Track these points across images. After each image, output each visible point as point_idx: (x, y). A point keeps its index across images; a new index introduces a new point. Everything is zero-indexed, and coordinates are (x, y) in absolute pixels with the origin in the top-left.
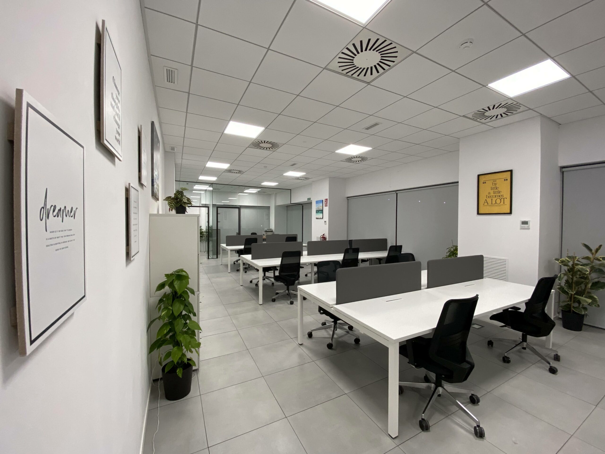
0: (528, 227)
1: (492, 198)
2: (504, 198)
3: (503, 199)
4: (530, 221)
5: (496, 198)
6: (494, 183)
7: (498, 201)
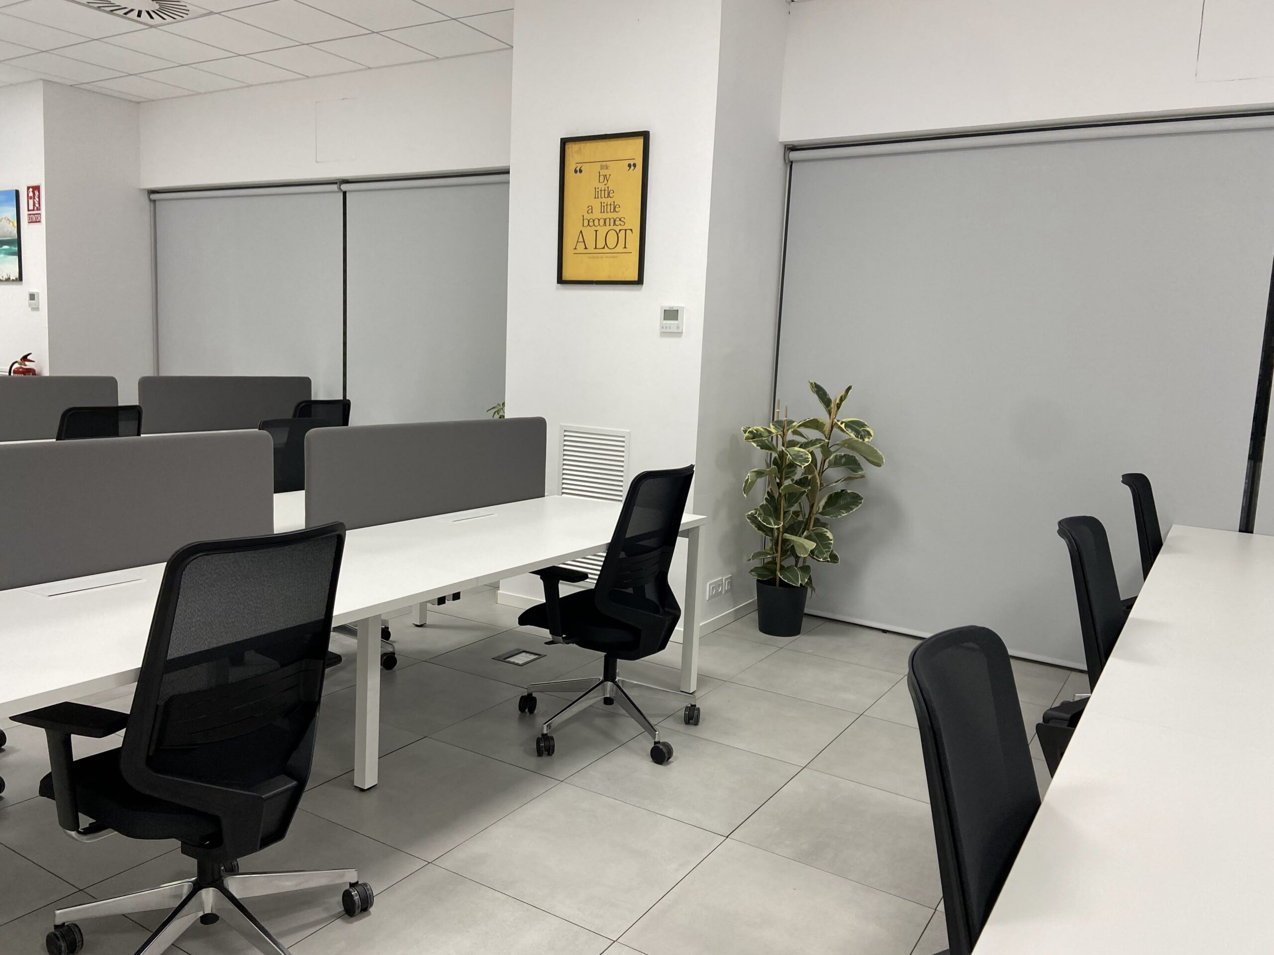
0: (678, 328)
1: (596, 228)
2: (626, 230)
3: (624, 231)
4: (683, 308)
5: (608, 228)
6: (603, 172)
7: (612, 241)
